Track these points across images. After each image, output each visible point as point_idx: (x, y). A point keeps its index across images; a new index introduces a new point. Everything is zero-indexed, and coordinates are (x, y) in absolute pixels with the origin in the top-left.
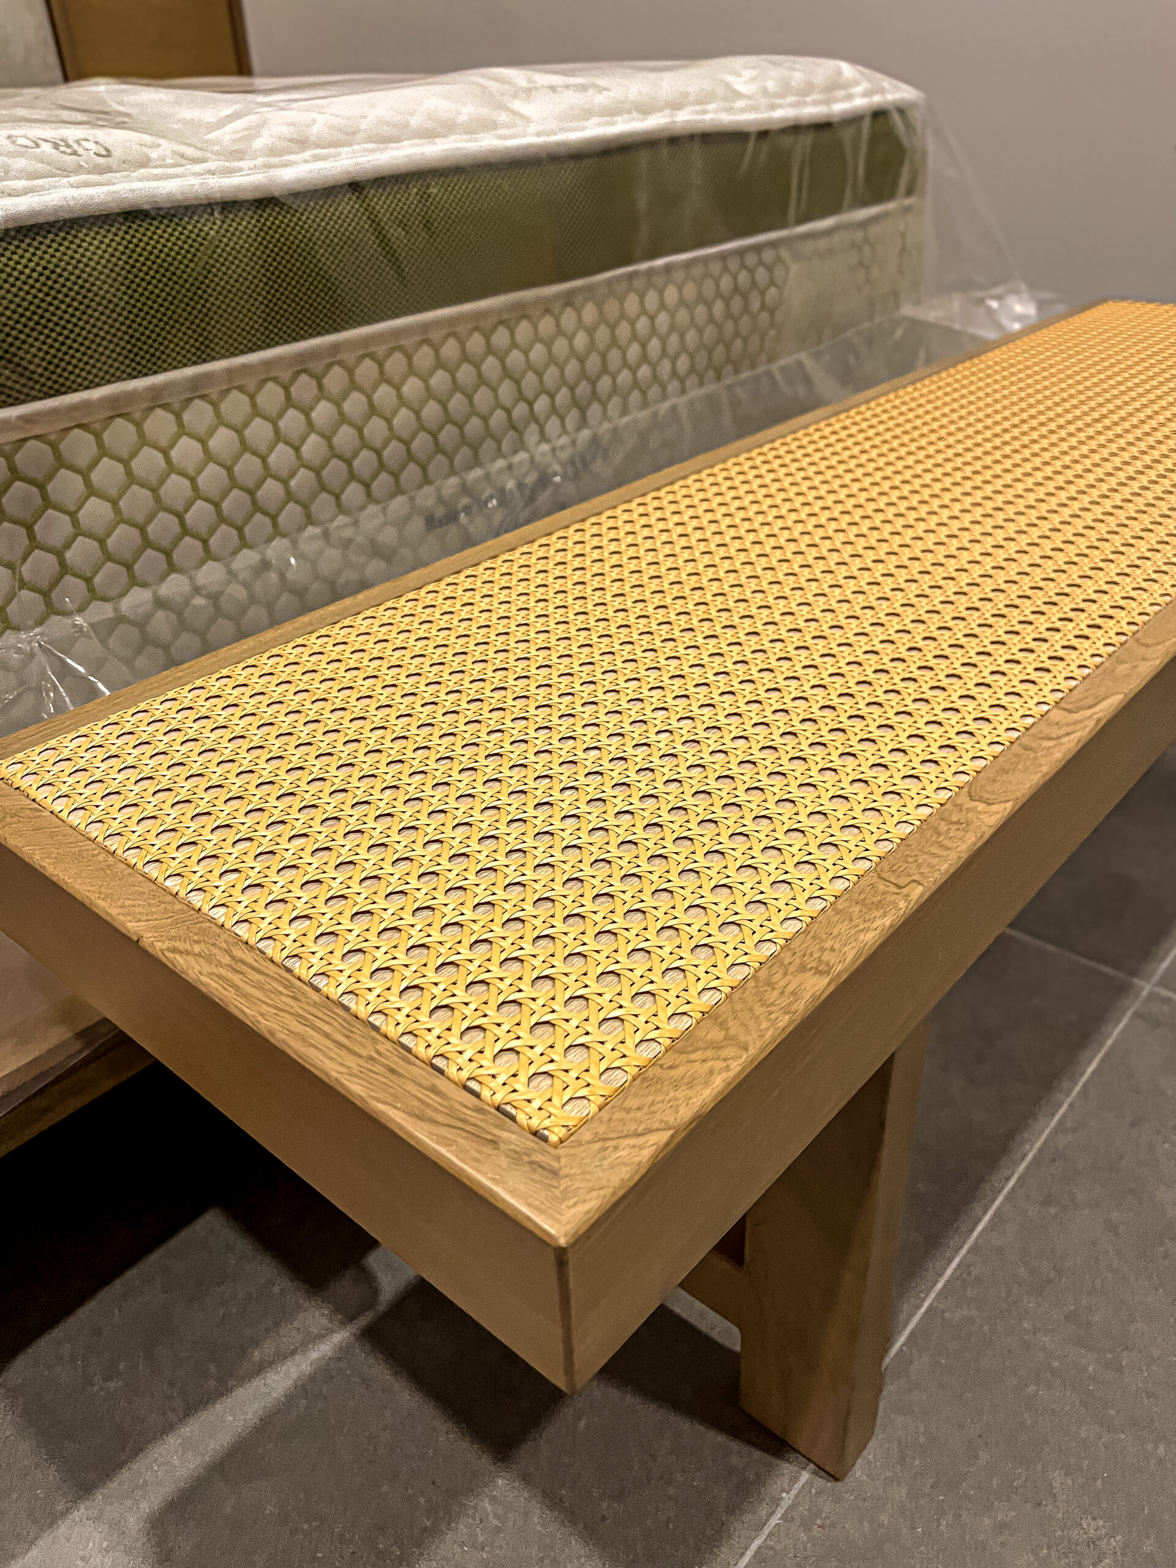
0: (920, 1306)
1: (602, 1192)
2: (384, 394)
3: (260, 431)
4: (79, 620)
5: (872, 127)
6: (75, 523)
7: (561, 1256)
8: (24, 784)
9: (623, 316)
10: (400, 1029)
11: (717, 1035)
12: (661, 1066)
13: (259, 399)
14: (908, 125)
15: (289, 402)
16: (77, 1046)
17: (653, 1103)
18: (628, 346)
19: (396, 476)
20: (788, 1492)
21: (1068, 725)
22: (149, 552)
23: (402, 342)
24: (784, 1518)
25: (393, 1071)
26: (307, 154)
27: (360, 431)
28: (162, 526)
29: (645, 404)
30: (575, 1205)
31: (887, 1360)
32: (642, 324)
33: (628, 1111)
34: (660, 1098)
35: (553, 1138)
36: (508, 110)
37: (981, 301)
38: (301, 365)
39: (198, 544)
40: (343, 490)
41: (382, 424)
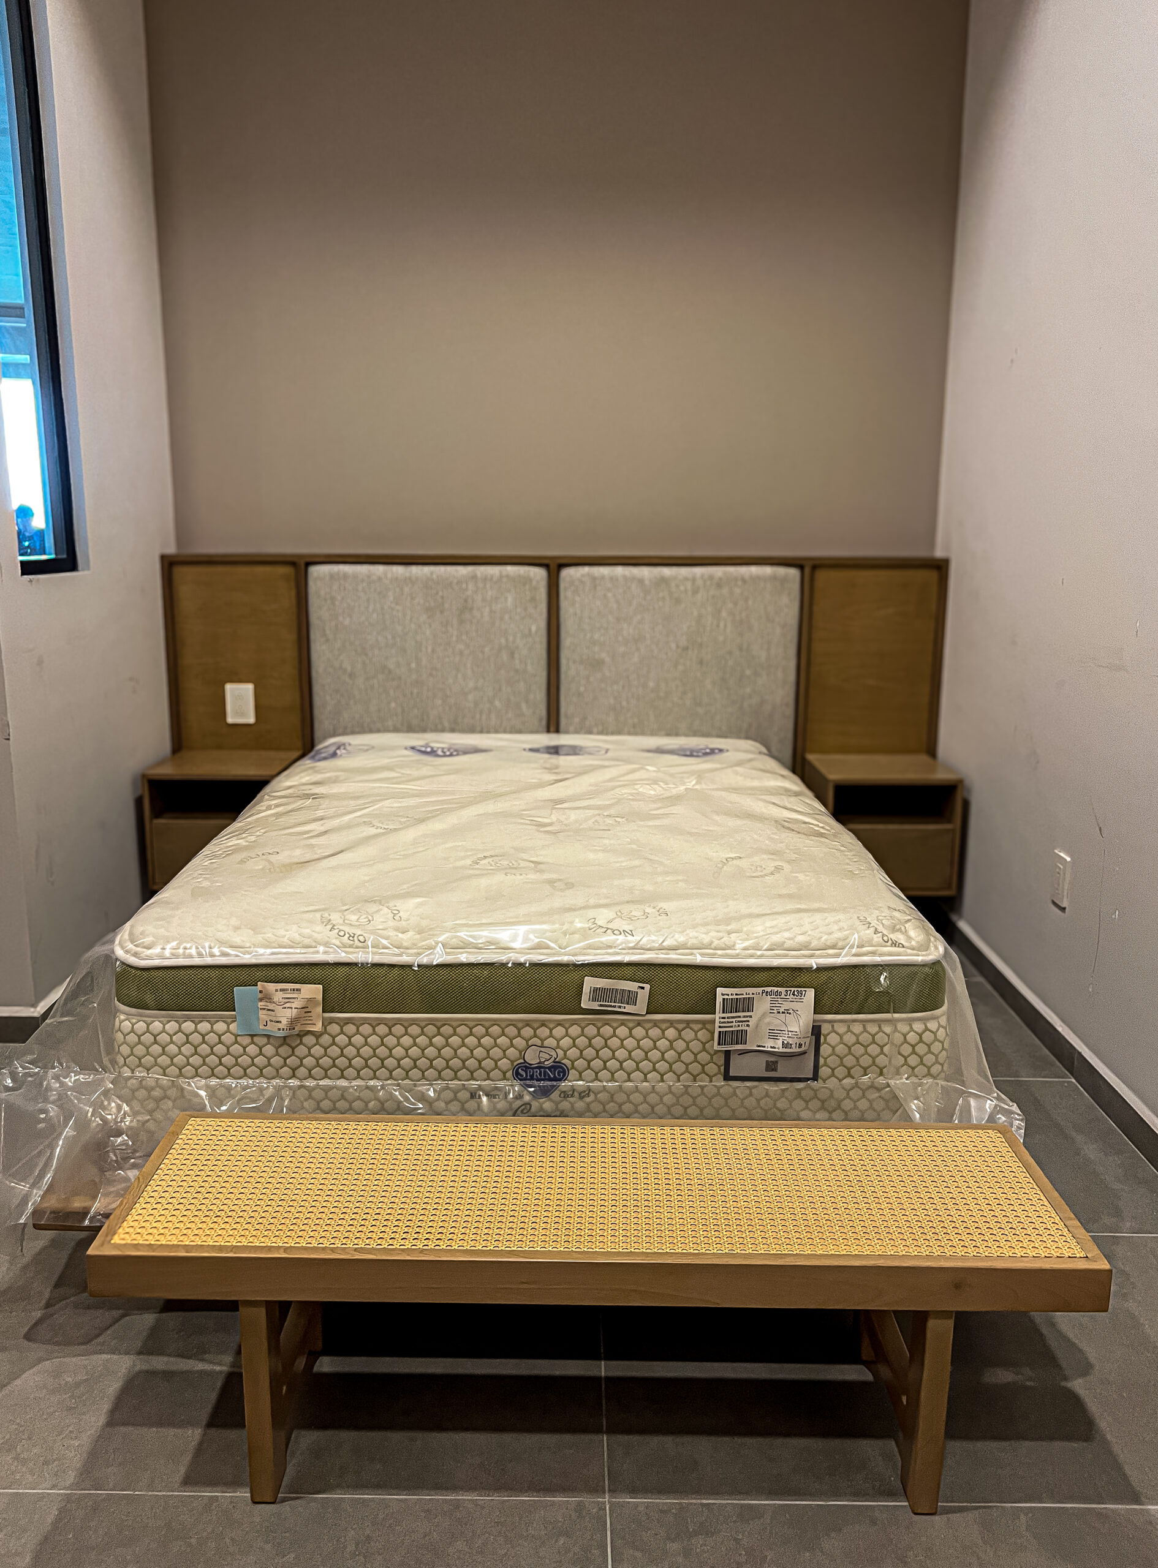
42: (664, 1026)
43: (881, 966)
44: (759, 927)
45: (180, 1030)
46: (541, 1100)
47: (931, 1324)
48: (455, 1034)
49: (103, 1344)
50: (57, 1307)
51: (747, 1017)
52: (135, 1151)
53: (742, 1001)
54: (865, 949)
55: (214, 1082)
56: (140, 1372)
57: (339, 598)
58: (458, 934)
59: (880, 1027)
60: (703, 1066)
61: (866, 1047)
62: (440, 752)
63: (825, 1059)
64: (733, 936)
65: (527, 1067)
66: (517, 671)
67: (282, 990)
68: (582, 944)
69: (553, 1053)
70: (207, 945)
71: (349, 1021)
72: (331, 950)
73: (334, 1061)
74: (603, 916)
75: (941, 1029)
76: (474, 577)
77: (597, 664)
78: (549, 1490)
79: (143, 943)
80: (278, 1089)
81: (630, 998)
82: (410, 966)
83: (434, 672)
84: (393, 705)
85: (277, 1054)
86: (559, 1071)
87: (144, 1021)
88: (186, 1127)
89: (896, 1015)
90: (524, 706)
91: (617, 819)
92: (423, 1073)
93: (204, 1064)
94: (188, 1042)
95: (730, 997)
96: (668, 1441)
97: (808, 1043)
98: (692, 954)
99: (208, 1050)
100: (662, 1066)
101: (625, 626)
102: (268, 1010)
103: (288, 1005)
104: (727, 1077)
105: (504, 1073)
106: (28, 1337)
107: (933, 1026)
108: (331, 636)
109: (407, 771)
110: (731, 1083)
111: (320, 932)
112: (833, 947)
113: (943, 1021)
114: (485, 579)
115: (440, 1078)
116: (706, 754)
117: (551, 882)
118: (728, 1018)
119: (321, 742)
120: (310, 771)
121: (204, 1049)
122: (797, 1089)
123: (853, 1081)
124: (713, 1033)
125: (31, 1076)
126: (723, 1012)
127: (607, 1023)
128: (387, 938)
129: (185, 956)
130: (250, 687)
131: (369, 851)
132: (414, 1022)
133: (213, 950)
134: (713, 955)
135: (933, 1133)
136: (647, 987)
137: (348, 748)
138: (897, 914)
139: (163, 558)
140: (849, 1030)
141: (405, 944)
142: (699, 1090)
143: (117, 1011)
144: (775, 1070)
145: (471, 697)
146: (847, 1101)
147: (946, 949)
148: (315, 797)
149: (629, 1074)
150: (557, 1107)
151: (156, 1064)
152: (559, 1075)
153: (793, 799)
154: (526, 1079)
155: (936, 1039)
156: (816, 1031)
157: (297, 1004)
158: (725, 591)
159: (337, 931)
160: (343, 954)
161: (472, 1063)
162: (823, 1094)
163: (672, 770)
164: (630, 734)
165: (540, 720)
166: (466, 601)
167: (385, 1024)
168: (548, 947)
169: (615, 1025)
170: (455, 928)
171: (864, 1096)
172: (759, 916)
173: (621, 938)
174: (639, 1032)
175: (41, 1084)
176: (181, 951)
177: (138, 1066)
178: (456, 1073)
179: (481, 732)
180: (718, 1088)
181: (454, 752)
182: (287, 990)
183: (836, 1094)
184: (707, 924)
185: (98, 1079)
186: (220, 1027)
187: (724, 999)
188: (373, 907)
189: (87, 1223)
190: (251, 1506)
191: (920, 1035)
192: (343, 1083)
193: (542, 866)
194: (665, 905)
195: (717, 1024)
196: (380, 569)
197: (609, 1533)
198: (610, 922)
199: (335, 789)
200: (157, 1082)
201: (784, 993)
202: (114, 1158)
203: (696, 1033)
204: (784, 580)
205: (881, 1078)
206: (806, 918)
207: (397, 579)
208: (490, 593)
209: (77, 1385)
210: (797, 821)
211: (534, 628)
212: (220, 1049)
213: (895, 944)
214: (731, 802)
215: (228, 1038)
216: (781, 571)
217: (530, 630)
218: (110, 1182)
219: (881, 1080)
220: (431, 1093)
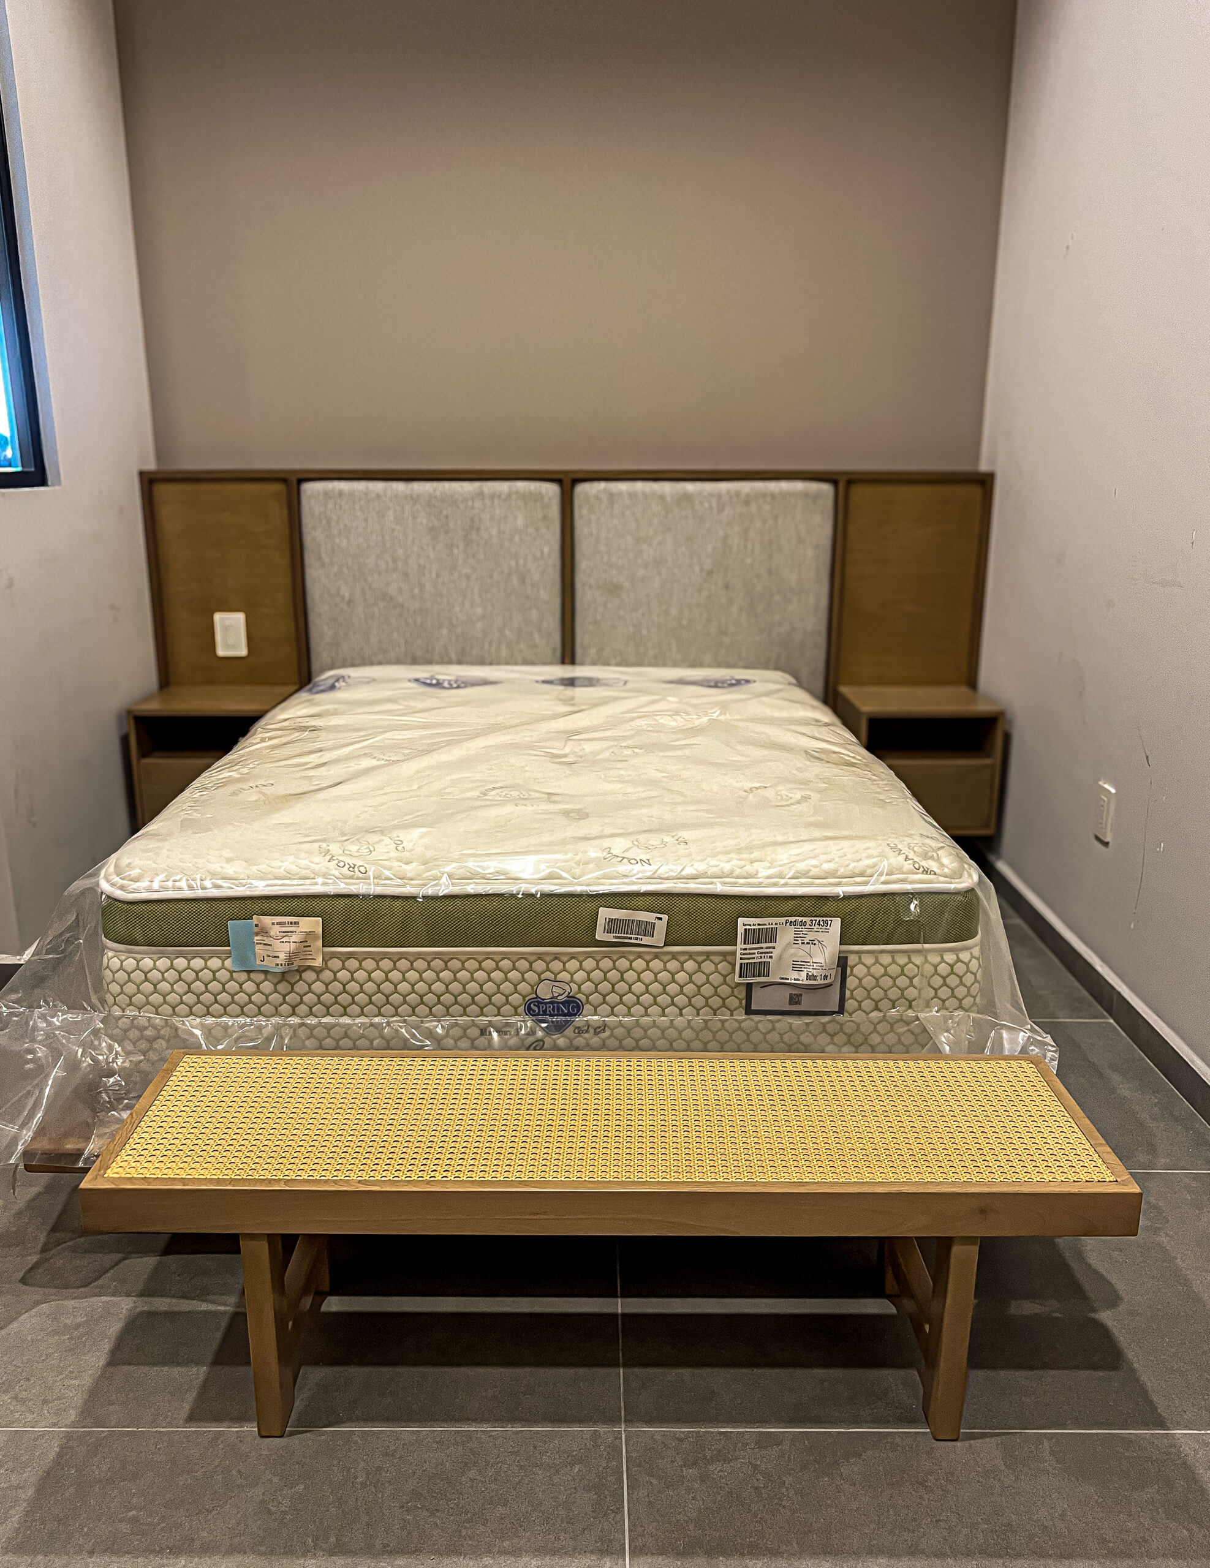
6: (310, 988)
13: (415, 964)
15: (430, 968)
19: (481, 1008)
23: (476, 957)
27: (447, 986)
40: (433, 1007)
42: (682, 959)
43: (912, 893)
44: (783, 856)
45: (172, 967)
46: (554, 1037)
47: (956, 1250)
48: (463, 968)
49: (102, 1287)
50: (52, 1252)
51: (770, 948)
52: (128, 1092)
53: (764, 931)
54: (894, 877)
55: (210, 1020)
56: (142, 1313)
57: (335, 518)
58: (466, 864)
59: (909, 958)
60: (724, 1000)
61: (894, 979)
62: (446, 684)
63: (852, 991)
64: (755, 864)
65: (539, 1002)
66: (528, 597)
67: (278, 923)
68: (596, 874)
69: (567, 988)
70: (198, 877)
71: (351, 955)
72: (331, 881)
73: (336, 998)
74: (619, 846)
75: (974, 960)
76: (481, 495)
77: (614, 589)
78: (562, 1420)
79: (130, 875)
80: (277, 1028)
81: (647, 929)
82: (414, 898)
83: (439, 599)
84: (395, 635)
85: (276, 991)
86: (573, 1006)
87: (134, 958)
88: (181, 1064)
89: (926, 946)
90: (536, 636)
91: (636, 750)
92: (431, 1009)
93: (199, 1002)
94: (180, 979)
95: (752, 927)
96: (686, 1373)
97: (833, 975)
98: (712, 883)
99: (203, 988)
100: (681, 1000)
101: (645, 547)
102: (265, 944)
103: (284, 940)
104: (749, 1011)
105: (516, 1008)
106: (23, 1281)
107: (965, 956)
108: (326, 560)
109: (412, 704)
110: (752, 1017)
111: (320, 863)
112: (861, 875)
113: (976, 952)
114: (493, 496)
115: (448, 1014)
116: (731, 685)
117: (566, 813)
118: (750, 949)
119: (318, 675)
120: (307, 704)
121: (198, 986)
122: (823, 1023)
123: (881, 1014)
124: (734, 965)
125: (17, 1016)
126: (745, 943)
127: (623, 956)
128: (389, 869)
129: (175, 889)
130: (240, 617)
131: (369, 782)
132: (419, 956)
133: (204, 882)
134: (734, 884)
135: (963, 1064)
136: (665, 917)
137: (347, 679)
138: (928, 841)
139: (142, 474)
140: (877, 962)
141: (409, 875)
142: (719, 1025)
143: (104, 947)
144: (798, 1003)
145: (479, 625)
146: (874, 1035)
147: (980, 876)
148: (314, 729)
149: (646, 1009)
150: (571, 1043)
151: (148, 1003)
152: (573, 1010)
153: (823, 729)
154: (538, 1014)
155: (968, 971)
156: (842, 962)
157: (296, 938)
158: (753, 508)
159: (336, 862)
160: (343, 886)
161: (481, 998)
162: (849, 1028)
163: (695, 701)
164: (650, 665)
165: (554, 651)
166: (472, 520)
167: (389, 959)
168: (560, 877)
169: (631, 958)
170: (461, 859)
171: (892, 1030)
172: (782, 844)
173: (638, 867)
174: (656, 964)
175: (27, 1023)
176: (170, 884)
177: (129, 1005)
178: (465, 1009)
179: (491, 664)
180: (740, 1022)
181: (461, 684)
182: (285, 923)
183: (863, 1028)
184: (727, 853)
185: (87, 1019)
186: (215, 963)
187: (746, 929)
188: (373, 838)
189: (81, 1164)
190: (259, 1440)
191: (952, 966)
192: (346, 1020)
193: (556, 798)
194: (685, 834)
195: (738, 956)
196: (378, 486)
197: (624, 1461)
198: (626, 851)
199: (335, 721)
200: (149, 1021)
201: (809, 923)
202: (107, 1099)
203: (716, 965)
204: (816, 497)
205: (910, 1011)
206: (833, 846)
207: (396, 496)
208: (498, 511)
209: (77, 1326)
210: (824, 751)
211: (546, 550)
212: (215, 986)
213: (926, 871)
214: (757, 733)
215: (223, 975)
216: (813, 486)
217: (542, 552)
218: (102, 1123)
219: (911, 1013)
220: (439, 1030)
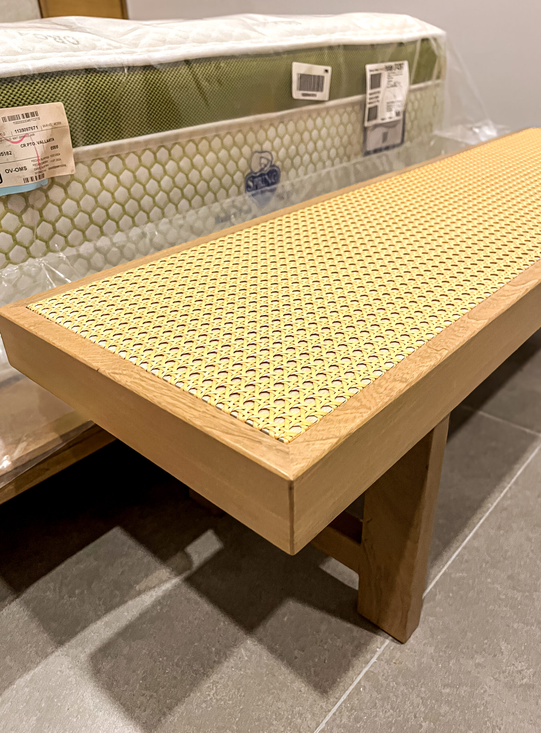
0: (440, 571)
1: (308, 460)
2: (198, 159)
3: (142, 173)
4: (61, 255)
5: (421, 45)
6: (60, 210)
7: (291, 485)
8: (43, 312)
9: (306, 129)
10: (216, 402)
11: (357, 404)
12: (332, 415)
13: (142, 158)
14: (438, 46)
15: (156, 160)
16: (61, 442)
17: (329, 428)
18: (308, 143)
19: (203, 197)
20: (380, 648)
21: (513, 291)
22: (92, 226)
23: (206, 135)
24: (378, 659)
25: (214, 417)
26: (166, 46)
27: (187, 175)
28: (99, 214)
29: (315, 170)
30: (297, 464)
31: (425, 595)
32: (315, 133)
33: (319, 431)
34: (333, 426)
35: (286, 441)
36: (255, 30)
37: (471, 129)
38: (161, 144)
39: (114, 224)
40: (179, 203)
41: (197, 173)
51: (378, 92)
65: (253, 176)
67: (12, 118)
69: (269, 157)
81: (319, 83)
86: (274, 175)
103: (26, 141)
104: (364, 153)
105: (239, 187)
118: (372, 94)
136: (331, 69)
144: (387, 140)
152: (274, 179)
154: (253, 188)
157: (40, 136)
169: (308, 116)
182: (18, 117)
187: (370, 76)
201: (394, 67)
